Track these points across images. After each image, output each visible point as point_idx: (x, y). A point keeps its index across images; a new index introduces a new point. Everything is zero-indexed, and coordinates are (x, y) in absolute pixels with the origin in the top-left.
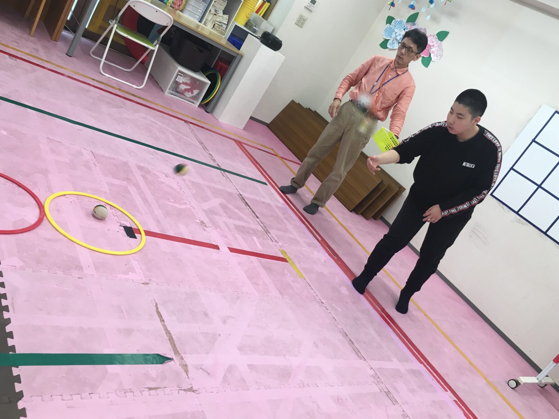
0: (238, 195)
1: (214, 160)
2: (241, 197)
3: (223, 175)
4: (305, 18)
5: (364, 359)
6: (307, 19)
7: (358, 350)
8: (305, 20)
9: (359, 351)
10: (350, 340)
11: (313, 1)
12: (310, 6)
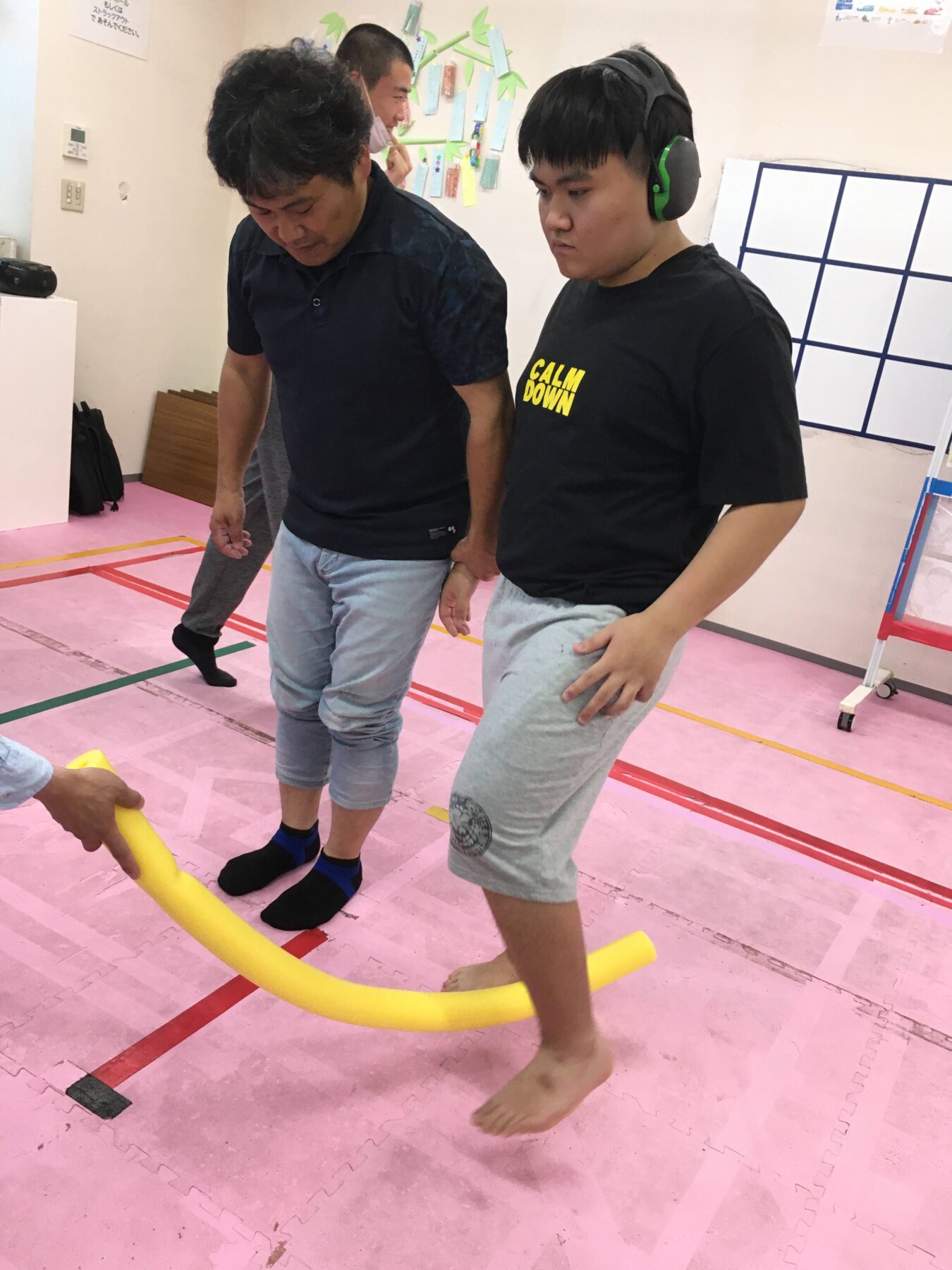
0: (228, 726)
1: (98, 664)
2: (237, 726)
3: (150, 692)
4: (79, 185)
5: (809, 977)
6: (84, 185)
7: (779, 961)
8: (80, 189)
9: (784, 964)
10: (744, 946)
11: (78, 135)
12: (76, 150)
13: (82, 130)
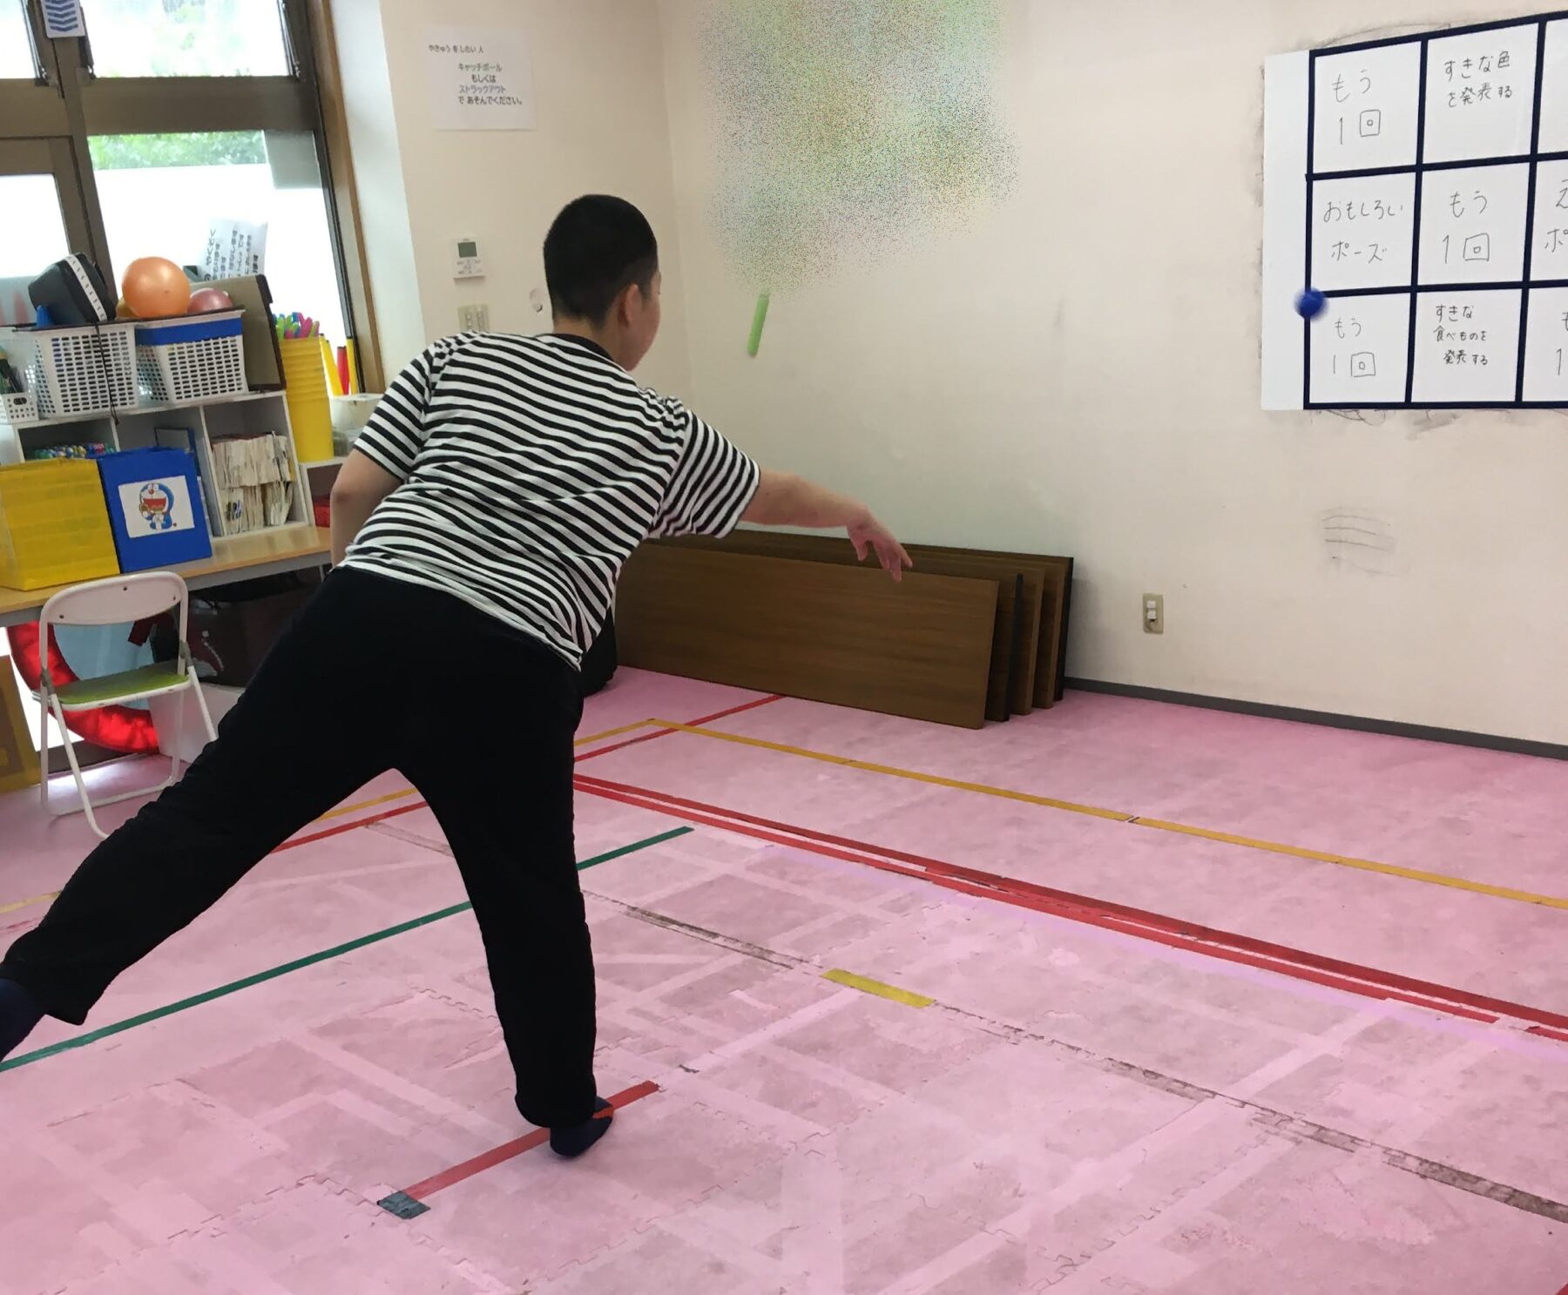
2: (639, 914)
4: (479, 310)
5: (1211, 1094)
7: (1182, 1083)
8: (482, 312)
9: (1185, 1084)
10: (1146, 1072)
11: (467, 249)
12: (468, 267)
13: (471, 240)
